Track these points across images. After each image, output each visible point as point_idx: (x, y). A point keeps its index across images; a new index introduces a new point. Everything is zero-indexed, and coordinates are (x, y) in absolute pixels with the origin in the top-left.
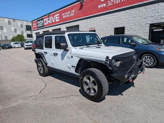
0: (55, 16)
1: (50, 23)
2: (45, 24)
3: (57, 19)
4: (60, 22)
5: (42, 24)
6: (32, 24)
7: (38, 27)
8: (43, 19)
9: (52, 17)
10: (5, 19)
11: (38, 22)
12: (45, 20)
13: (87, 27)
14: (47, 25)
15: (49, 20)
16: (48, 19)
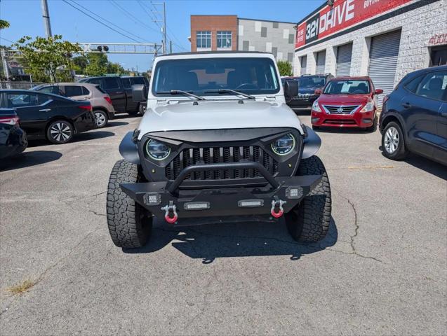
0: (345, 3)
1: (332, 27)
2: (322, 30)
3: (350, 12)
4: (355, 22)
5: (315, 31)
6: (297, 32)
7: (307, 41)
8: (318, 16)
9: (339, 6)
10: (256, 22)
11: (309, 26)
12: (322, 18)
13: (424, 33)
14: (325, 33)
15: (330, 17)
16: (328, 13)
